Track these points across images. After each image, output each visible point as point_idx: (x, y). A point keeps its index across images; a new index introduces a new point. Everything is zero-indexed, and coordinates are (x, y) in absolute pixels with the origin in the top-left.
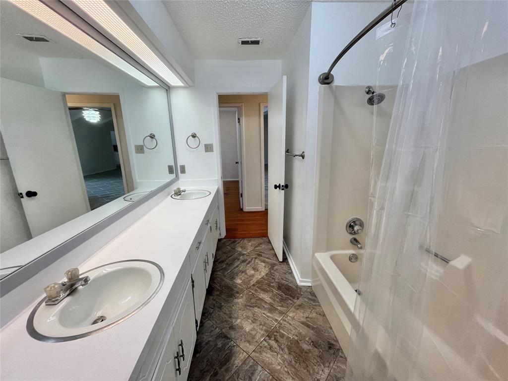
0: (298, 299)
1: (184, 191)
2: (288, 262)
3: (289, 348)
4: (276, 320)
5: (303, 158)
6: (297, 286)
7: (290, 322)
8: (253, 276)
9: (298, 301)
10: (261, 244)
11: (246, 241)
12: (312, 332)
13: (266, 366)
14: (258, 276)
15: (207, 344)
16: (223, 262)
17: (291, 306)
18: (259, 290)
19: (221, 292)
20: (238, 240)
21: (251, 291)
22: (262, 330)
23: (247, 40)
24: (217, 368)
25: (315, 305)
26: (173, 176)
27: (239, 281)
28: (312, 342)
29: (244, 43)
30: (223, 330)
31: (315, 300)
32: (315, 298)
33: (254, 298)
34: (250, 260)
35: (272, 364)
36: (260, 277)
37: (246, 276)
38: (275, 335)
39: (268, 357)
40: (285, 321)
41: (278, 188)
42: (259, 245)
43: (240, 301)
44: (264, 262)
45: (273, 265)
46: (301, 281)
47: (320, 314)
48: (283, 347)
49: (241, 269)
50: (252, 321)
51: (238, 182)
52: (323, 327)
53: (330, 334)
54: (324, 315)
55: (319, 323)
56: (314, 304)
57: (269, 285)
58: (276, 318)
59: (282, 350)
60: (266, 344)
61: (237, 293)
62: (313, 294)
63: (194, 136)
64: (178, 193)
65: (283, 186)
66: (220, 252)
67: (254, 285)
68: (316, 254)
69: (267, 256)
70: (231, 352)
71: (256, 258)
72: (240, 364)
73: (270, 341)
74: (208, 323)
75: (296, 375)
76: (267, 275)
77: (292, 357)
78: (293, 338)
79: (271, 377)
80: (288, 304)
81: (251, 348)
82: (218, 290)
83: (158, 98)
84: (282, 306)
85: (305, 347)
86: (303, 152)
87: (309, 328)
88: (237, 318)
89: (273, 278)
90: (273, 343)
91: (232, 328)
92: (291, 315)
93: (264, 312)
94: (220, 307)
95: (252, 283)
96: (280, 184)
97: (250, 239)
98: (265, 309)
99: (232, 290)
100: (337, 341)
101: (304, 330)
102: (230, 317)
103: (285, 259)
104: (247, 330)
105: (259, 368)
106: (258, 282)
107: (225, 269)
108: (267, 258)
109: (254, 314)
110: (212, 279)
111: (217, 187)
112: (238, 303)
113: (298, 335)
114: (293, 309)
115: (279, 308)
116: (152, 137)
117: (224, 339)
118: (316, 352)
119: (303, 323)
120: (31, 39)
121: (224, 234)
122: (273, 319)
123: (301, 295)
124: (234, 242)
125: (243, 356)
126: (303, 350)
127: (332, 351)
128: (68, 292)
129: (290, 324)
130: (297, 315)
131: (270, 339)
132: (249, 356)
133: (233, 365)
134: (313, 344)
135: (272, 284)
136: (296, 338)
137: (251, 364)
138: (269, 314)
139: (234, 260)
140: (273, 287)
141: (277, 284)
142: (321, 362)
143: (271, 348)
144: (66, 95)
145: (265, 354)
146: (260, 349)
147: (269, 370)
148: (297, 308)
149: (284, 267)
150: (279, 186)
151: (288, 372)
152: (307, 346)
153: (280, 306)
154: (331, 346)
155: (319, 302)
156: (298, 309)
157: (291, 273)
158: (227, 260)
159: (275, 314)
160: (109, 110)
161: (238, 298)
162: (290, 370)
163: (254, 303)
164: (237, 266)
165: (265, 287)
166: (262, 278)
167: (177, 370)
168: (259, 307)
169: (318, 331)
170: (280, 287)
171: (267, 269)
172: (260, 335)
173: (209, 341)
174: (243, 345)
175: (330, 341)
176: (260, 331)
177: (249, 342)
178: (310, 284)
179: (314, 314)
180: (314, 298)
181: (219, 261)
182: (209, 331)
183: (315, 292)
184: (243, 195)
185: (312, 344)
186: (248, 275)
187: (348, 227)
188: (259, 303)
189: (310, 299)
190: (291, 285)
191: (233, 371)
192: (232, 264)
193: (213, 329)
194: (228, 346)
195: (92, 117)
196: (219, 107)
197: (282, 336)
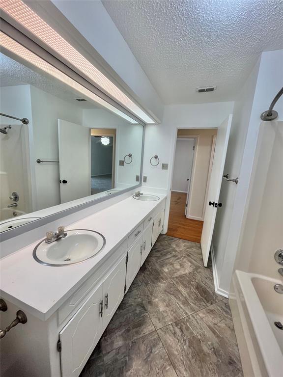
0: (211, 304)
1: (142, 194)
2: (212, 269)
3: (190, 342)
4: (186, 313)
5: (237, 183)
6: (214, 293)
7: (198, 320)
8: (178, 270)
9: (211, 306)
10: (193, 247)
11: (181, 241)
12: (216, 339)
13: (166, 346)
14: (182, 272)
15: (130, 306)
16: (158, 251)
17: (203, 307)
18: (179, 283)
19: (151, 273)
20: (175, 239)
21: (174, 281)
22: (172, 315)
23: (203, 88)
24: (131, 327)
25: (227, 317)
26: (138, 183)
27: (166, 270)
28: (214, 348)
29: (200, 91)
30: (144, 302)
31: (228, 313)
32: (229, 311)
33: (174, 287)
34: (179, 257)
35: (172, 347)
36: (183, 273)
37: (173, 268)
38: (181, 325)
39: (170, 340)
40: (194, 318)
41: (212, 205)
42: (190, 248)
43: (162, 285)
44: (191, 262)
45: (197, 268)
46: (218, 290)
47: (229, 327)
48: (185, 338)
49: (170, 261)
50: (167, 305)
51: (186, 194)
52: (229, 341)
53: (234, 351)
54: (233, 330)
55: (226, 335)
56: (226, 315)
57: (189, 282)
58: (187, 312)
59: (184, 340)
60: (172, 329)
61: (162, 278)
62: (227, 306)
63: (156, 157)
64: (138, 195)
65: (216, 204)
66: (159, 244)
67: (177, 278)
68: (237, 271)
69: (195, 258)
70: (144, 320)
71: (185, 257)
72: (148, 333)
73: (176, 328)
74: (135, 292)
75: (189, 368)
76: (190, 273)
77: (190, 351)
78: (196, 335)
79: (167, 357)
80: (200, 304)
81: (160, 325)
82: (149, 271)
83: (138, 131)
84: (195, 304)
85: (205, 349)
86: (237, 178)
87: (215, 334)
88: (156, 297)
89: (194, 278)
90: (178, 330)
91: (150, 302)
92: (201, 315)
93: (178, 302)
94: (147, 284)
95: (176, 275)
96: (214, 202)
97: (184, 241)
98: (180, 300)
99: (159, 275)
100: (240, 361)
101: (209, 334)
102: (152, 295)
103: (210, 266)
104: (161, 310)
105: (161, 345)
106: (181, 276)
107: (159, 258)
108: (194, 260)
109: (169, 300)
110: (147, 261)
111: (165, 195)
112: (160, 286)
113: (202, 335)
114: (204, 311)
115: (192, 304)
116: (130, 156)
117: (142, 308)
118: (214, 359)
119: (209, 327)
120: (79, 100)
121: (165, 231)
122: (184, 312)
123: (216, 302)
124: (172, 239)
125: (151, 328)
126: (203, 350)
127: (231, 368)
128: (56, 239)
129: (197, 322)
130: (206, 318)
131: (176, 326)
132: (156, 331)
133: (142, 331)
134: (214, 351)
135: (192, 283)
136: (199, 337)
137: (155, 337)
138: (182, 306)
139: (167, 253)
140: (192, 285)
141: (196, 284)
142: (217, 371)
143: (175, 334)
144: (92, 130)
145: (169, 336)
146: (165, 329)
147: (168, 350)
148: (209, 311)
149: (207, 272)
150: (213, 204)
151: (183, 362)
152: (207, 349)
153: (193, 303)
154: (231, 362)
155: (231, 316)
156: (208, 313)
157: (212, 280)
158: (162, 252)
159: (186, 307)
160: (112, 138)
161: (161, 282)
162: (186, 361)
163: (172, 291)
164: (168, 258)
165: (186, 283)
166: (185, 274)
167: (100, 312)
168: (175, 297)
169: (222, 341)
170: (198, 287)
171: (192, 269)
172: (169, 319)
173: (132, 305)
174: (154, 320)
175: (233, 357)
176: (170, 316)
177: (159, 319)
178: (227, 297)
179: (223, 325)
180: (227, 310)
181: (157, 250)
182: (134, 298)
183: (230, 305)
184: (188, 206)
185: (213, 349)
186: (174, 267)
187: (277, 257)
188: (176, 293)
189: (224, 309)
190: (208, 290)
191: (141, 336)
192: (165, 255)
193: (137, 297)
194: (143, 315)
195: (105, 141)
196: (177, 138)
197: (188, 329)
